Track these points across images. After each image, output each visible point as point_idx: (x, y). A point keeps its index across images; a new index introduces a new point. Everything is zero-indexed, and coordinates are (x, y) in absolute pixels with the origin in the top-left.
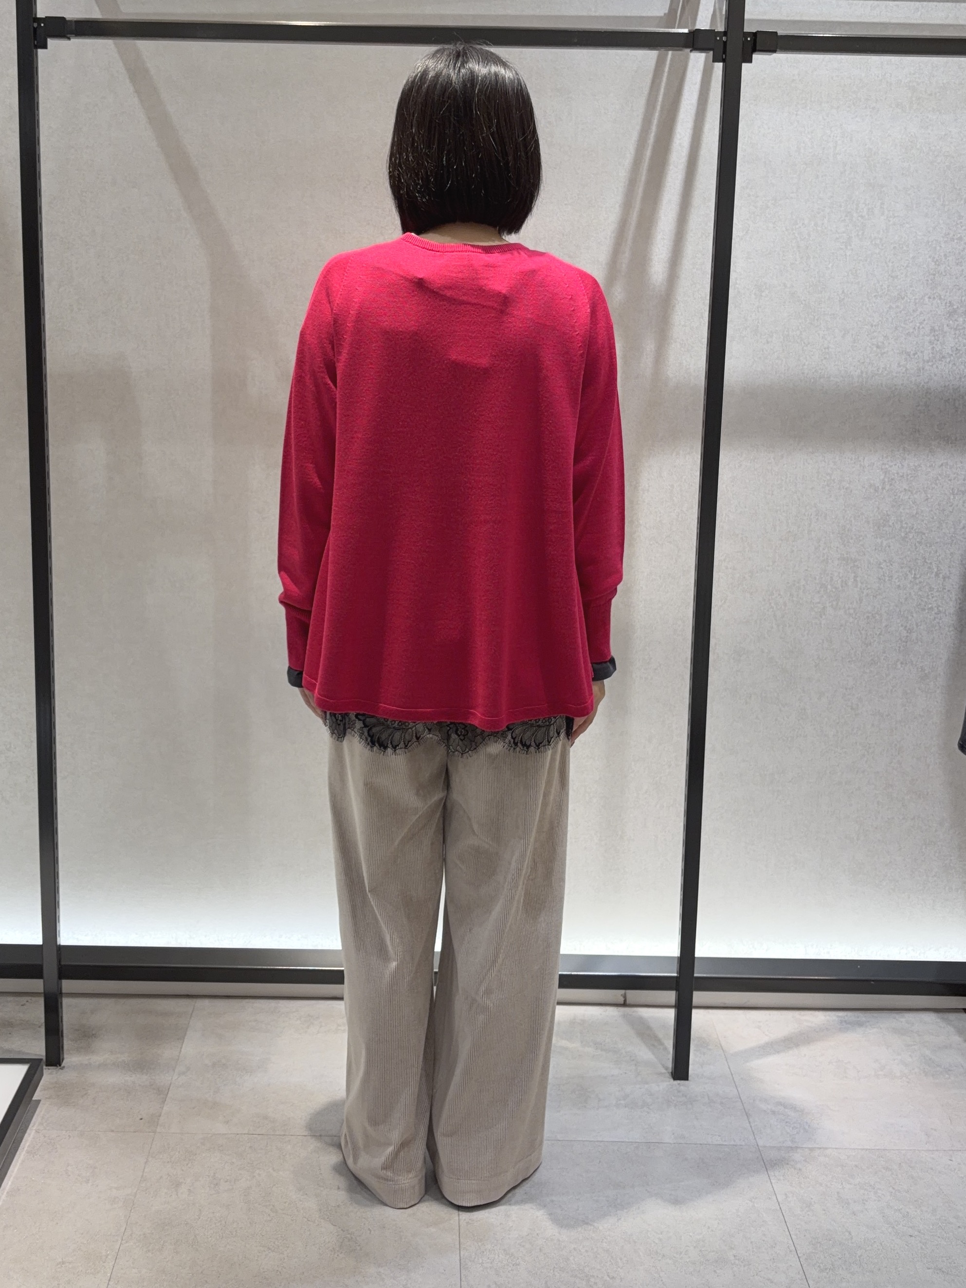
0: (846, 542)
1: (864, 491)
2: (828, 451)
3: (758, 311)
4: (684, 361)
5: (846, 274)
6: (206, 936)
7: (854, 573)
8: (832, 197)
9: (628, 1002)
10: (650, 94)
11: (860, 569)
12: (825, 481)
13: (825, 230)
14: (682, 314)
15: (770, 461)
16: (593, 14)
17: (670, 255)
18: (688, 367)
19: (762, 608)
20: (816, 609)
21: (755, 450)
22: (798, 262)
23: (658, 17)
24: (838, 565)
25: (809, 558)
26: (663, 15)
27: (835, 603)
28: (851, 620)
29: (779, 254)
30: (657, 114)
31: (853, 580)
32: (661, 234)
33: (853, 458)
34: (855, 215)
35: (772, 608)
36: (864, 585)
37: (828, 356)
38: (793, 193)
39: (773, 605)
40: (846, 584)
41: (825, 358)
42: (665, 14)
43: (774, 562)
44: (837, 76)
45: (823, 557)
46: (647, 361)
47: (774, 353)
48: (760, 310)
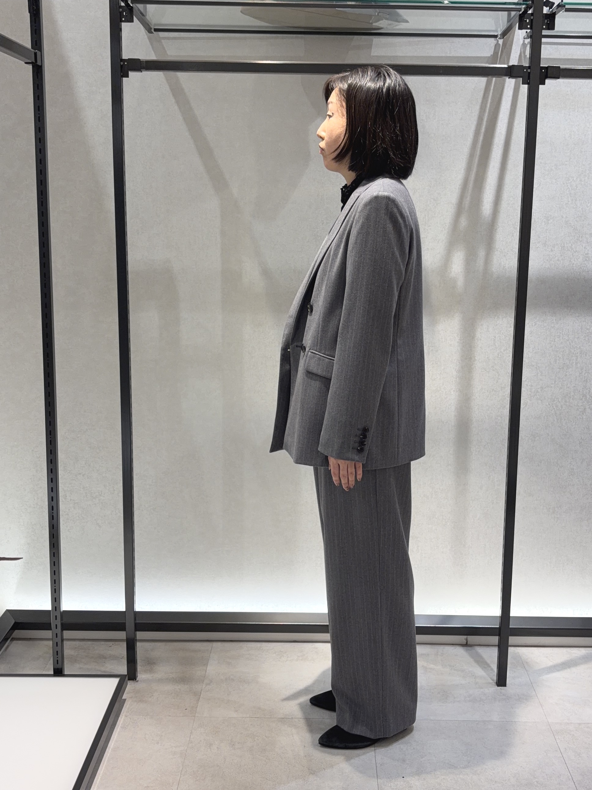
2: (587, 316)
4: (502, 262)
6: (218, 606)
8: (590, 164)
9: (468, 643)
10: (482, 102)
12: (586, 333)
13: (587, 184)
14: (501, 233)
15: (553, 322)
16: (448, 55)
17: (494, 199)
18: (504, 266)
19: (548, 409)
20: (580, 410)
21: (544, 315)
22: (570, 203)
23: (486, 57)
25: (576, 379)
26: (489, 55)
29: (559, 198)
30: (486, 114)
32: (489, 186)
35: (554, 409)
37: (587, 259)
38: (567, 161)
39: (554, 407)
42: (491, 55)
43: (555, 382)
45: (585, 377)
46: (480, 262)
47: (556, 257)
48: (547, 232)
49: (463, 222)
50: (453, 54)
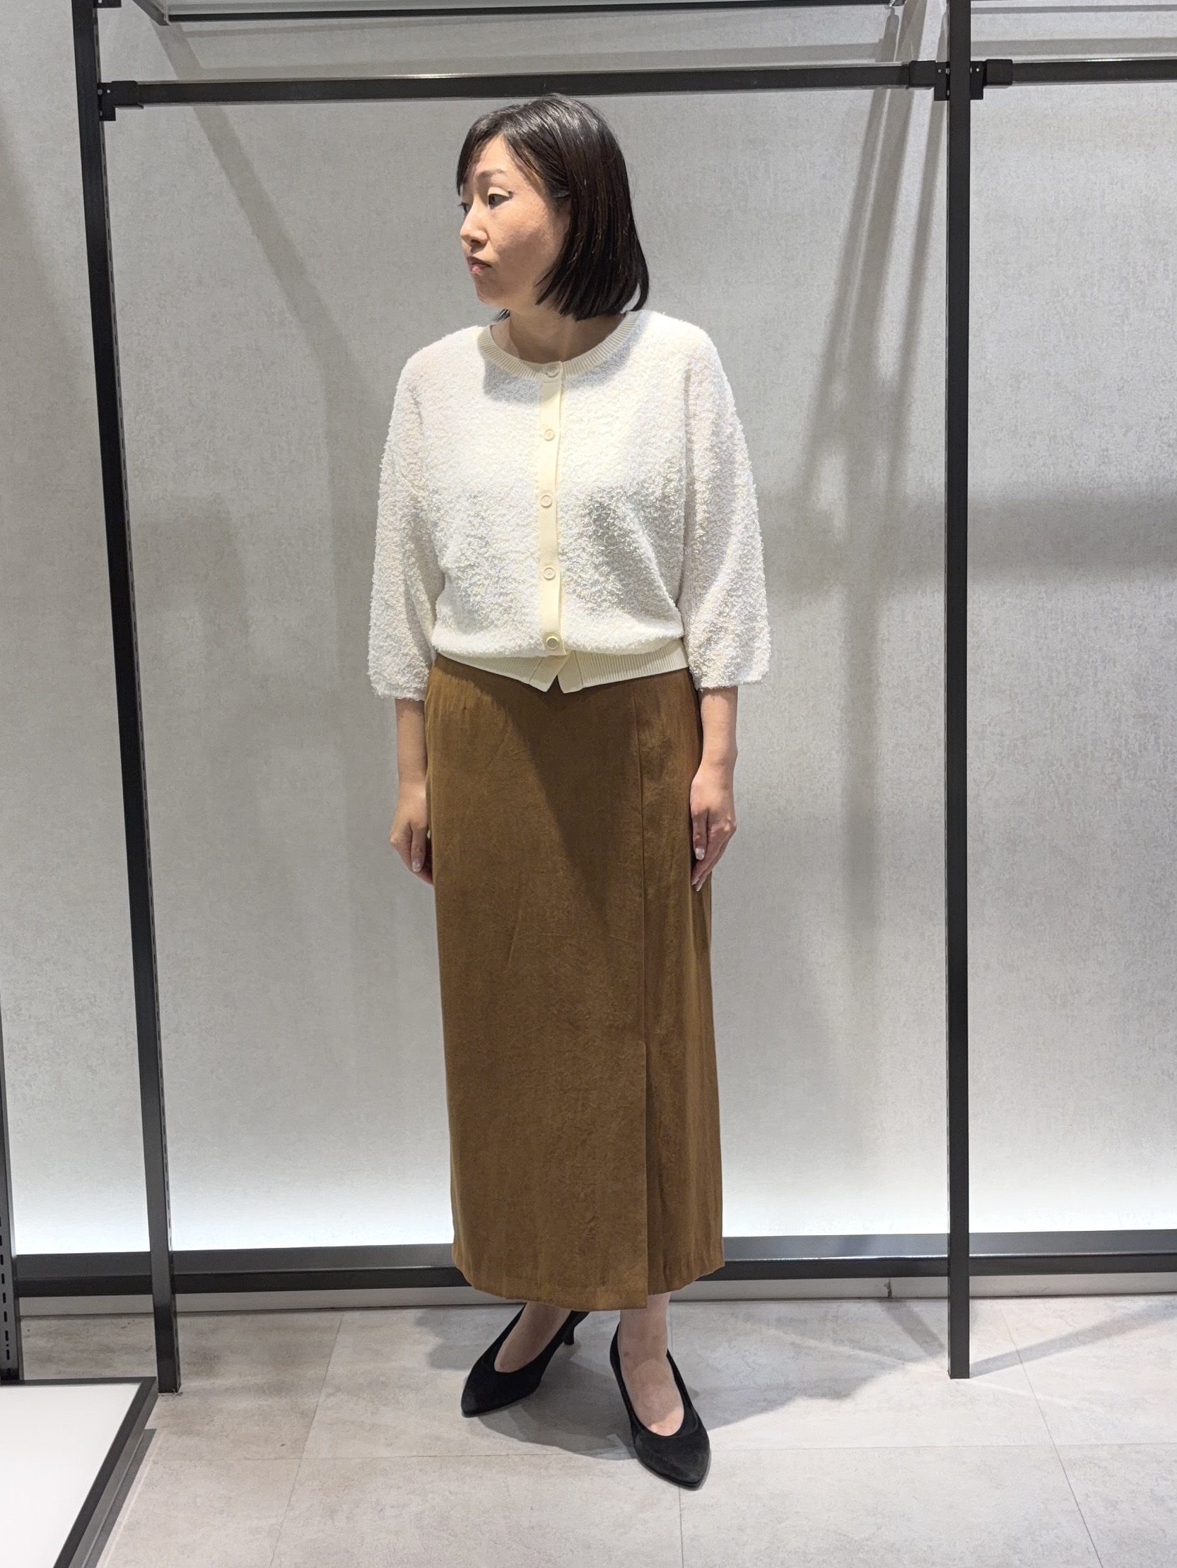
0: (1142, 695)
1: (1162, 628)
2: (1113, 581)
3: (1016, 408)
4: (926, 475)
5: (1125, 356)
7: (1155, 733)
8: (1102, 259)
9: (893, 1293)
10: (866, 141)
11: (1162, 728)
12: (1111, 618)
13: (1096, 302)
14: (920, 414)
15: (1040, 596)
16: (791, 44)
17: (901, 342)
18: (931, 481)
19: (1040, 783)
20: (1108, 782)
21: (1021, 582)
22: (1062, 344)
23: (870, 44)
24: (1133, 724)
25: (1096, 717)
26: (877, 41)
27: (1132, 772)
28: (1154, 793)
29: (1038, 334)
30: (876, 166)
31: (1153, 743)
32: (889, 315)
33: (1146, 588)
34: (1132, 280)
35: (1053, 782)
36: (1169, 748)
37: (1106, 460)
38: (1052, 256)
39: (1053, 778)
40: (1146, 749)
41: (1104, 463)
42: (880, 40)
43: (1052, 724)
44: (1101, 107)
45: (1115, 711)
46: (879, 476)
47: (1039, 459)
48: (1018, 406)
49: (837, 394)
50: (800, 41)
